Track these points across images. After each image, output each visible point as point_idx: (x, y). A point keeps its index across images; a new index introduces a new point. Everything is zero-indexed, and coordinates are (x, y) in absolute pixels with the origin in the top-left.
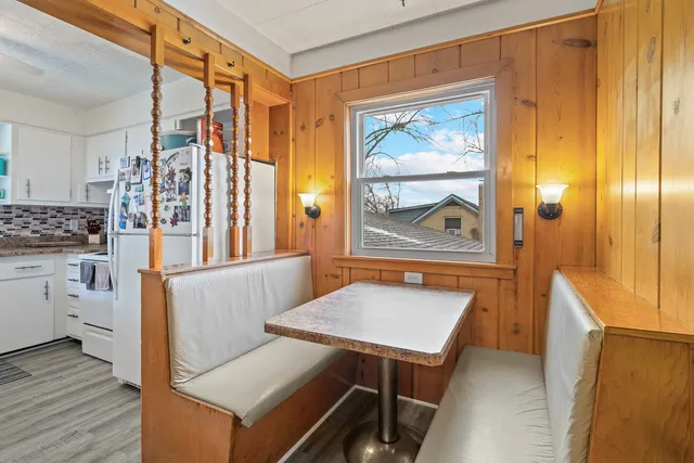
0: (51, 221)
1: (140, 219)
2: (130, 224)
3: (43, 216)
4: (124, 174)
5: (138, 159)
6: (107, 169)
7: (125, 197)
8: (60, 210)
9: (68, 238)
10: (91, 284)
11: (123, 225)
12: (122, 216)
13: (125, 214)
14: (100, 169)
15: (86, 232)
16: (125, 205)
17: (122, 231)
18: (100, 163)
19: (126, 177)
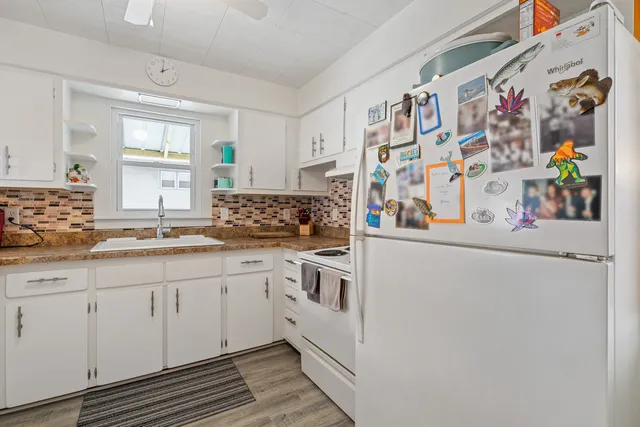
0: (269, 210)
1: (412, 210)
2: (388, 220)
3: (262, 205)
4: (374, 134)
5: (407, 98)
6: (322, 149)
7: (378, 173)
8: (276, 198)
9: (282, 228)
10: (315, 295)
11: (374, 221)
12: (371, 205)
13: (378, 202)
14: (314, 150)
15: (297, 222)
16: (378, 187)
17: (372, 230)
18: (314, 143)
19: (381, 138)
